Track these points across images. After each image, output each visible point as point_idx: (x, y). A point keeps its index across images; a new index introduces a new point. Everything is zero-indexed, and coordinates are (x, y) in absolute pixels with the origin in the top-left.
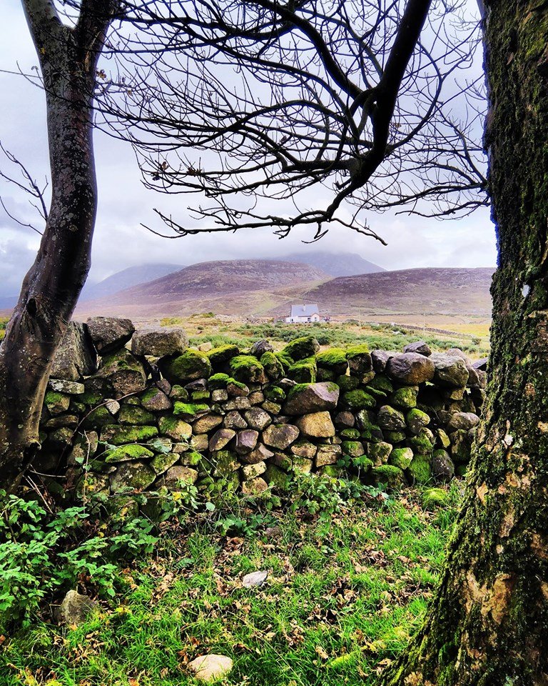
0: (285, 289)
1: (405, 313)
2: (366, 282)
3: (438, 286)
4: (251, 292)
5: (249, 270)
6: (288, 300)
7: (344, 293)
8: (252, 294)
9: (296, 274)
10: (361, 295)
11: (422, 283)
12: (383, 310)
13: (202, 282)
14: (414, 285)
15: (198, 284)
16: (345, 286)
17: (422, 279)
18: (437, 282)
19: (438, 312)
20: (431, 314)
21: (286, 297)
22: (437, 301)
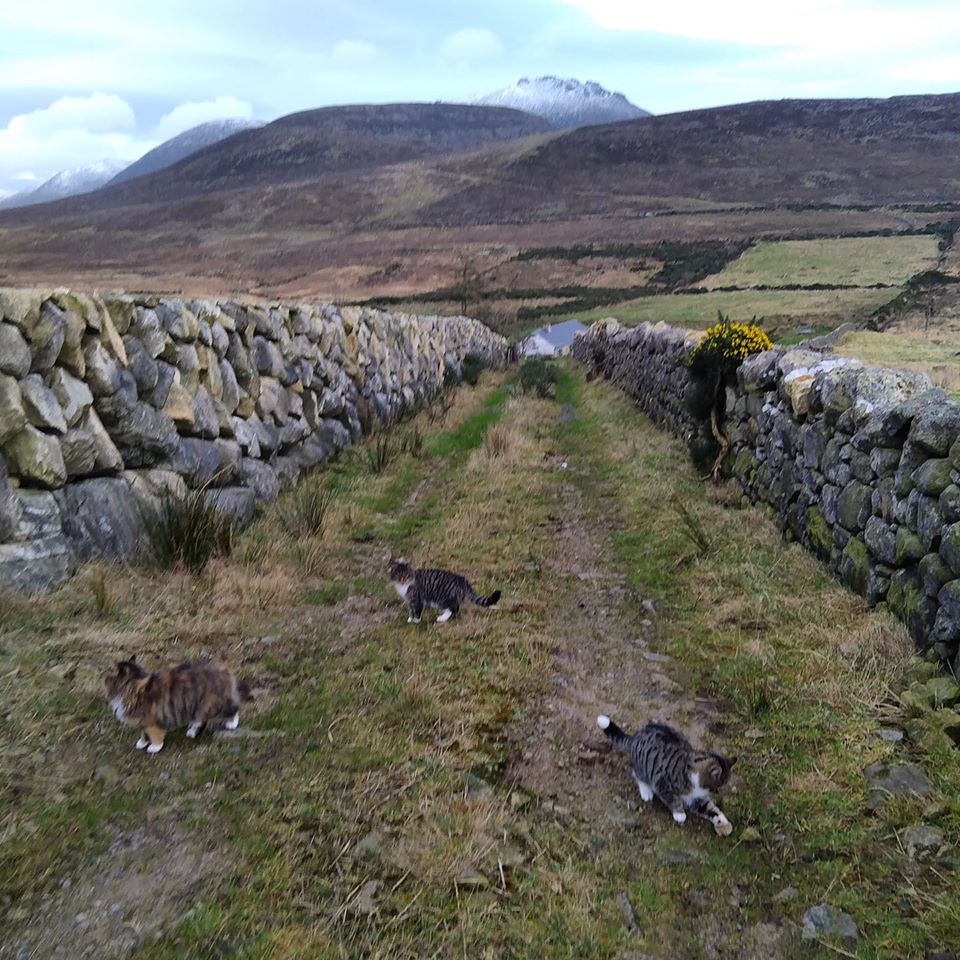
0: (463, 157)
1: (746, 205)
2: (646, 135)
3: (812, 140)
4: (388, 167)
5: (400, 125)
6: (466, 182)
7: (597, 161)
8: (387, 172)
9: (499, 131)
10: (633, 165)
11: (775, 134)
12: (690, 201)
13: (296, 151)
14: (756, 139)
15: (287, 154)
16: (600, 147)
17: (773, 124)
18: (810, 131)
19: (825, 200)
20: (811, 207)
21: (464, 177)
22: (818, 173)
